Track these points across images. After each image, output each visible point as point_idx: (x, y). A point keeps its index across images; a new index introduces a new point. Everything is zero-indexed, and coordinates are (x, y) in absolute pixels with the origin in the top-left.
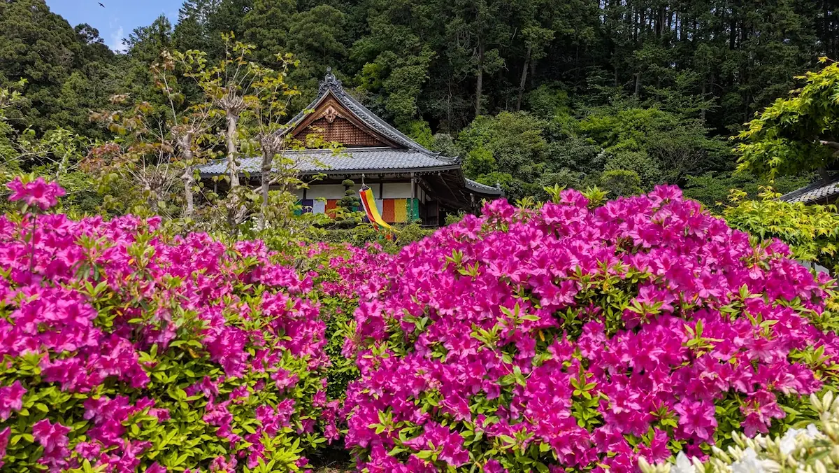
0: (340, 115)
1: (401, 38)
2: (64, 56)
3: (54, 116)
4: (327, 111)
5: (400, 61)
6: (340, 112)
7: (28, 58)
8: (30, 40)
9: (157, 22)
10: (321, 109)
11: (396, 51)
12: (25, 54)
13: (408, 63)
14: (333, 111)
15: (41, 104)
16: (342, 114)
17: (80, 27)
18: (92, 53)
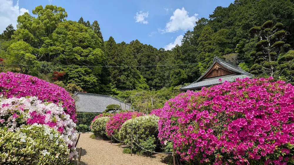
0: (219, 67)
1: (247, 34)
2: (157, 59)
3: (155, 75)
4: (216, 67)
5: (247, 41)
6: (219, 66)
7: (149, 61)
8: (149, 57)
9: (176, 46)
10: (214, 67)
11: (245, 38)
12: (148, 61)
13: (250, 41)
14: (218, 66)
15: (152, 72)
16: (220, 67)
17: (160, 49)
18: (163, 56)
